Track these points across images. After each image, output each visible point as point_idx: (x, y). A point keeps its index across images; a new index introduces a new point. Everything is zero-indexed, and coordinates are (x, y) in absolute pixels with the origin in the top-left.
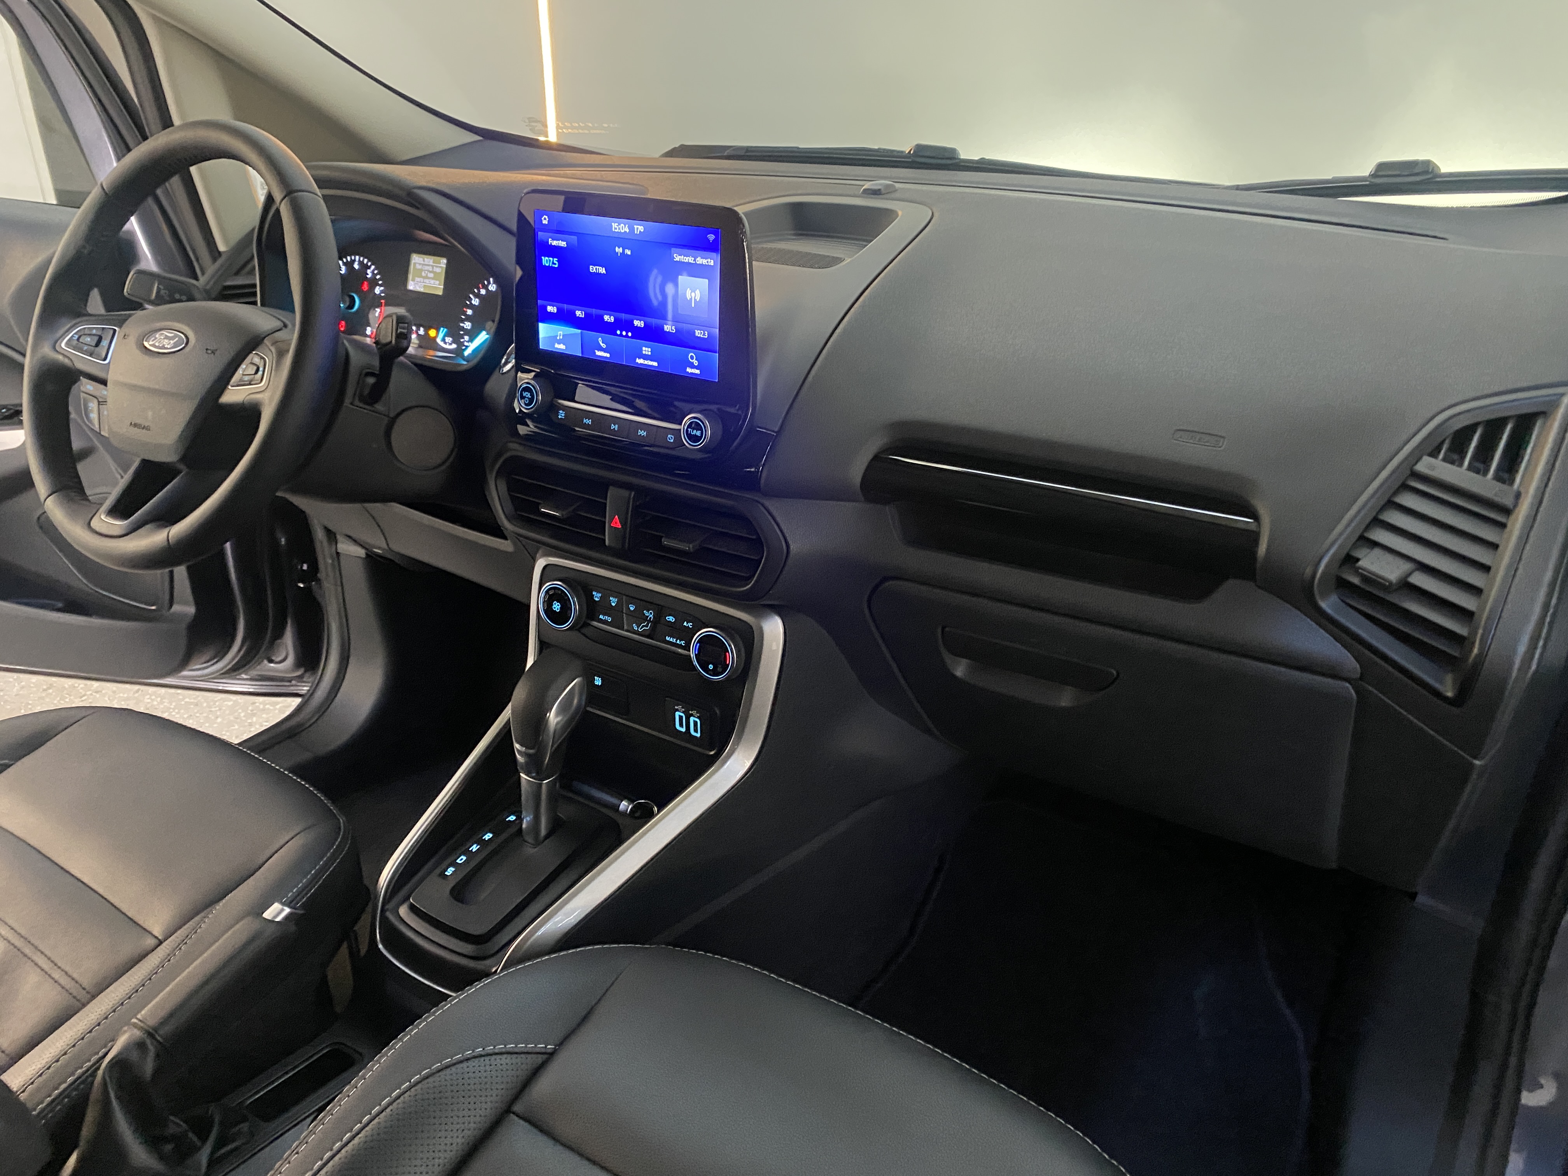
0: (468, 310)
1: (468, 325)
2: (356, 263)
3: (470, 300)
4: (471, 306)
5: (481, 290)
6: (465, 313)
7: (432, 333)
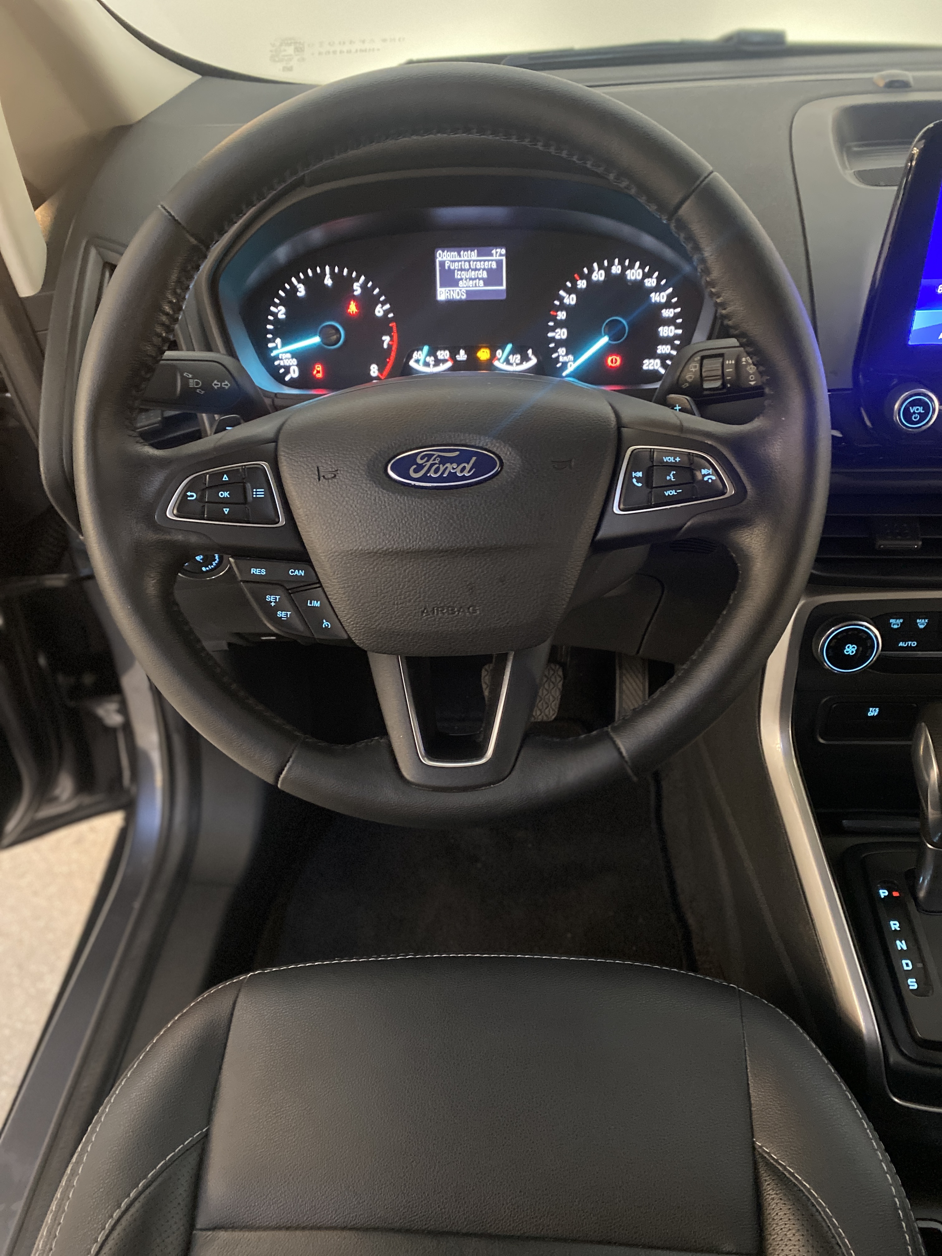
0: (559, 313)
1: (561, 334)
2: (328, 276)
3: (561, 299)
4: (563, 307)
5: (579, 282)
6: (554, 319)
7: (483, 354)
